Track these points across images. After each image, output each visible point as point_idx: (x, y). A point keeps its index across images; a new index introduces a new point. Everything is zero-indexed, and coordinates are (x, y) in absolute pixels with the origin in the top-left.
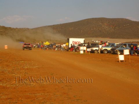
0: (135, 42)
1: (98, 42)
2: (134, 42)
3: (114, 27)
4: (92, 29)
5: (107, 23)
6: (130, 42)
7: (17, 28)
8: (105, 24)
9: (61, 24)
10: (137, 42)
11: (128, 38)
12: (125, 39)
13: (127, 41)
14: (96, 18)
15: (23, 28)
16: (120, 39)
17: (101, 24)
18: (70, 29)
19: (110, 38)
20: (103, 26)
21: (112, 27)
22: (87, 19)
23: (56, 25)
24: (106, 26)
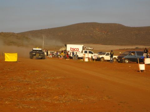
0: (130, 49)
1: (91, 48)
2: (128, 49)
3: (106, 33)
4: (82, 35)
5: (99, 28)
6: (124, 49)
7: (2, 33)
8: (97, 29)
9: (50, 29)
10: (132, 49)
11: (122, 45)
12: (119, 46)
13: (121, 48)
14: (87, 23)
15: (8, 33)
16: (112, 46)
17: (92, 29)
18: (59, 34)
19: (102, 44)
20: (94, 31)
21: (104, 33)
22: (77, 24)
23: (43, 30)
24: (97, 32)
